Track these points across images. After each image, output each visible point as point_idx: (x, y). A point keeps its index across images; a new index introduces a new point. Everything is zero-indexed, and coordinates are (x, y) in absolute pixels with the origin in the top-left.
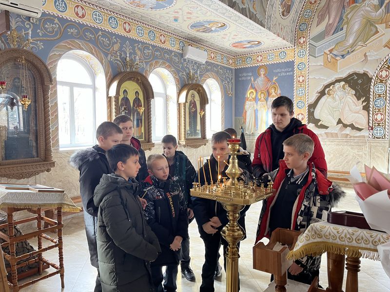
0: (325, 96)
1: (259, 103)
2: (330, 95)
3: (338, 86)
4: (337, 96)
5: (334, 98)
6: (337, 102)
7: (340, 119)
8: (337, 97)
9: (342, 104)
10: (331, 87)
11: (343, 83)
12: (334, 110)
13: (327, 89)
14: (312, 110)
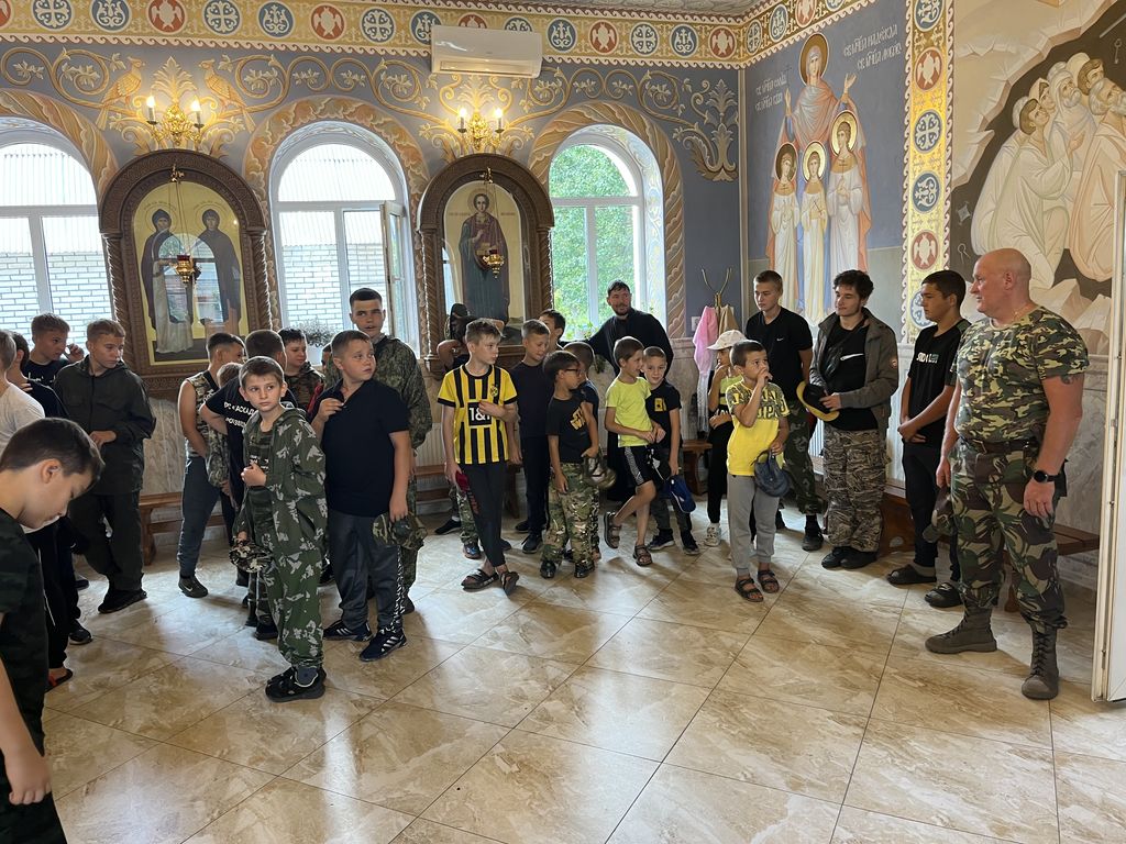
0: (1012, 143)
1: (807, 197)
2: (1028, 131)
3: (1060, 78)
4: (1057, 136)
5: (1045, 146)
6: (1058, 165)
7: (1066, 253)
8: (1057, 139)
9: (1077, 175)
10: (1034, 92)
11: (1080, 60)
12: (1048, 204)
13: (1020, 104)
14: (963, 214)
